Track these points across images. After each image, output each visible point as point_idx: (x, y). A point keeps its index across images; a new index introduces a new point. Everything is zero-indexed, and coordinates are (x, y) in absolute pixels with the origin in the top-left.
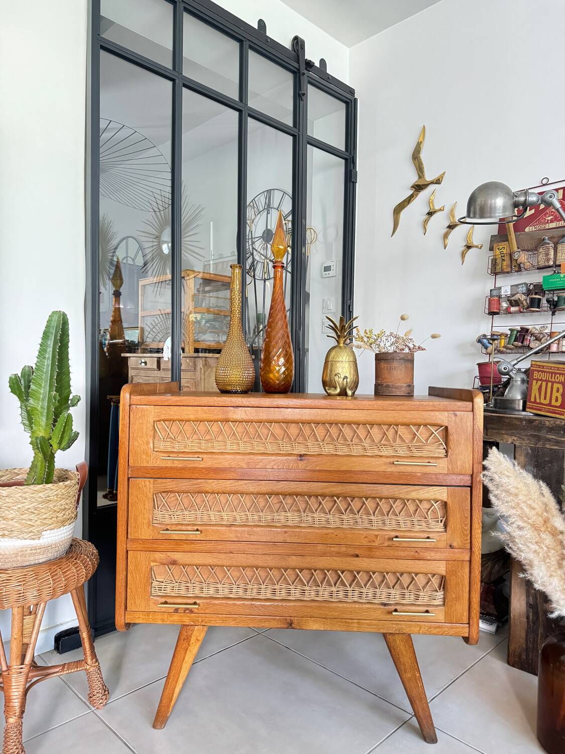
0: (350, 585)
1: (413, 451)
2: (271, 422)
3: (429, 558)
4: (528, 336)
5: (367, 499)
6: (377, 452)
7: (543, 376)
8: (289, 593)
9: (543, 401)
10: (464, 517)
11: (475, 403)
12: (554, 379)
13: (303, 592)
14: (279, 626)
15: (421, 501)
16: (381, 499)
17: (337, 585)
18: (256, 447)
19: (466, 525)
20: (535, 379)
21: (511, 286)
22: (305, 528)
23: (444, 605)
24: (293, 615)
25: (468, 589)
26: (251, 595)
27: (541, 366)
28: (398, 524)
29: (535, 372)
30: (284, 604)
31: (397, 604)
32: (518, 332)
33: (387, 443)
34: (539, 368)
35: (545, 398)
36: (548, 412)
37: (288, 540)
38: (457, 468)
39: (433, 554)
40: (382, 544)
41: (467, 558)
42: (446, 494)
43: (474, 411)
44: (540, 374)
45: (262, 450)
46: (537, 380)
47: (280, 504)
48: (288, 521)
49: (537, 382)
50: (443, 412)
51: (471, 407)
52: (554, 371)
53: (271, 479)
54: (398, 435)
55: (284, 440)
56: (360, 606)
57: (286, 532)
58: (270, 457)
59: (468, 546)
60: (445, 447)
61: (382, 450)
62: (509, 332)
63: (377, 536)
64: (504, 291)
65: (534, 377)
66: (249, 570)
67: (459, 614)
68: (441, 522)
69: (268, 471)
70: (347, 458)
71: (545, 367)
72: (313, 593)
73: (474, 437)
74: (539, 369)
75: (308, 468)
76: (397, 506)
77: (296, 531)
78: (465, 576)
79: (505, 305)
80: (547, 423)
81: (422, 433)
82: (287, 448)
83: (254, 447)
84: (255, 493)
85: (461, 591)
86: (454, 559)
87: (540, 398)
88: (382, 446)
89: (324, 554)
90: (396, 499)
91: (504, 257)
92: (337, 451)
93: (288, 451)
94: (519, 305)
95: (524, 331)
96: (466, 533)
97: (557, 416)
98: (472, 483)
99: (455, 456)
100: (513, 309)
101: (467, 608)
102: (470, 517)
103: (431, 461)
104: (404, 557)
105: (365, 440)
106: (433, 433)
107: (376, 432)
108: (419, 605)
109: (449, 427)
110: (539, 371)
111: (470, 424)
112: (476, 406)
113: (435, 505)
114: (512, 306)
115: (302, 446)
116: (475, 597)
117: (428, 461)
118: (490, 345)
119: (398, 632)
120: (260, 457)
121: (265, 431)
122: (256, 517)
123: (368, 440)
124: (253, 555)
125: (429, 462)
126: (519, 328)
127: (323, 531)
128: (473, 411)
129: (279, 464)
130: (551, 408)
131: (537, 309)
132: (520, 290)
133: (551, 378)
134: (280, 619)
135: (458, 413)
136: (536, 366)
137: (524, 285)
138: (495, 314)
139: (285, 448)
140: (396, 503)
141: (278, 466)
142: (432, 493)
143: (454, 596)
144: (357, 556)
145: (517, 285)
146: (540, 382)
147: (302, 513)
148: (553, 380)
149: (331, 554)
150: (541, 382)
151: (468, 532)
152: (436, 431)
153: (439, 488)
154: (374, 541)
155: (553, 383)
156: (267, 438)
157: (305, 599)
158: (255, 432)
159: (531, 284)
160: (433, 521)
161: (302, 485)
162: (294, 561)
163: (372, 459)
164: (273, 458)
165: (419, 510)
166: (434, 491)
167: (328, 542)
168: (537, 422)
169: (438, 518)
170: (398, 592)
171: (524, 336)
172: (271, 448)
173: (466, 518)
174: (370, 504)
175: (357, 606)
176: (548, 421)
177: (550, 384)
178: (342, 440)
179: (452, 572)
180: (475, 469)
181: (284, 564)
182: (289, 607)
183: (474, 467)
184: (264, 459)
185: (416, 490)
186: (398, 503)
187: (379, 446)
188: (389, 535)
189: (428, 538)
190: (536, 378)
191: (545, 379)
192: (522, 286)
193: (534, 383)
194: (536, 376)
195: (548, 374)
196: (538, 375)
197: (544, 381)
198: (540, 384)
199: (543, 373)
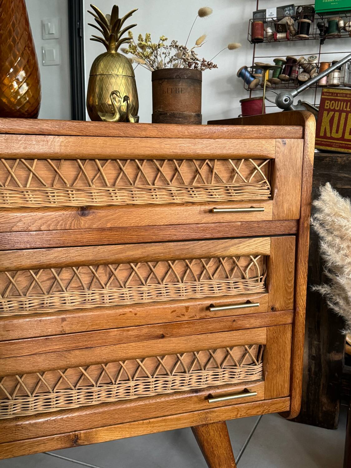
0: (153, 376)
1: (232, 194)
2: (31, 158)
3: (248, 326)
5: (173, 261)
6: (187, 199)
7: (337, 106)
8: (69, 401)
9: (334, 135)
10: (287, 272)
11: (306, 128)
12: (350, 108)
13: (89, 395)
14: (59, 446)
15: (238, 257)
16: (191, 259)
17: (135, 378)
18: (8, 198)
19: (289, 281)
20: (326, 110)
21: (278, 8)
22: (91, 309)
23: (263, 379)
24: (78, 428)
25: (289, 357)
26: (13, 414)
27: (335, 93)
28: (211, 288)
29: (327, 101)
30: (65, 416)
31: (210, 388)
33: (199, 185)
34: (332, 96)
35: (337, 132)
36: (340, 147)
37: (67, 329)
38: (283, 212)
39: (252, 321)
40: (193, 317)
41: (290, 320)
42: (269, 246)
43: (306, 137)
44: (333, 104)
45: (20, 202)
46: (329, 110)
47: (52, 281)
48: (65, 303)
49: (328, 114)
50: (270, 140)
51: (301, 133)
52: (349, 99)
53: (37, 246)
54: (214, 173)
55: (55, 187)
56: (167, 399)
57: (63, 320)
58: (35, 214)
59: (291, 306)
60: (269, 186)
61: (193, 195)
62: (273, 64)
63: (187, 308)
64: (270, 14)
65: (326, 107)
66: (8, 379)
67: (280, 387)
68: (261, 281)
69: (31, 235)
70: (150, 209)
71: (339, 95)
72: (104, 394)
73: (304, 171)
75: (94, 226)
76: (211, 266)
77: (79, 317)
78: (287, 342)
79: (269, 31)
80: (339, 160)
81: (242, 169)
82: (60, 199)
83: (5, 198)
84: (13, 269)
85: (282, 360)
86: (275, 324)
87: (331, 133)
88: (194, 190)
89: (119, 342)
90: (208, 258)
92: (135, 199)
93: (62, 202)
94: (286, 32)
95: (291, 62)
96: (289, 291)
97: (350, 151)
98: (298, 230)
99: (281, 198)
100: (279, 36)
101: (288, 378)
102: (294, 272)
103: (254, 205)
104: (220, 329)
105: (171, 181)
106: (255, 168)
107: (185, 170)
108: (235, 385)
109: (276, 160)
110: (331, 100)
111: (299, 155)
112: (307, 132)
113: (255, 260)
114: (279, 32)
115: (83, 194)
116: (298, 364)
117: (250, 205)
118: (252, 79)
119: (212, 422)
120: (19, 214)
121: (22, 173)
122: (15, 304)
123: (175, 183)
124: (15, 358)
125: (252, 207)
126: (284, 59)
127: (117, 311)
128: (303, 137)
129: (49, 222)
130: (343, 142)
131: (306, 36)
132: (287, 13)
133: (346, 108)
134: (60, 437)
135: (287, 141)
136: (328, 94)
137: (291, 8)
138: (258, 42)
139: (56, 198)
140: (209, 263)
141: (49, 225)
142: (254, 247)
143: (275, 367)
144: (163, 337)
145: (283, 8)
146: (331, 113)
147: (86, 290)
148: (348, 109)
149: (128, 340)
150: (334, 112)
151: (292, 289)
152: (259, 166)
153: (261, 239)
154: (183, 315)
155: (347, 113)
156: (26, 184)
157: (94, 403)
158: (5, 176)
159: (299, 7)
160: (252, 281)
161: (85, 251)
162: (77, 357)
163: (182, 208)
164: (39, 214)
165: (236, 268)
166: (256, 244)
167: (124, 325)
168: (327, 159)
169: (257, 277)
170: (211, 373)
171: (291, 67)
172: (34, 199)
173: (290, 272)
174: (177, 268)
175: (163, 399)
176: (341, 157)
177: (344, 115)
178: (140, 183)
179: (272, 339)
180: (302, 212)
181: (62, 363)
182: (72, 418)
183: (302, 209)
184: (25, 217)
185: (236, 244)
186: (211, 263)
187: (189, 189)
188: (202, 304)
189: (248, 302)
190: (328, 108)
191: (338, 108)
192: (289, 8)
193: (324, 115)
194: (327, 106)
195: (342, 103)
196: (330, 105)
197: (337, 111)
198: (331, 116)
199: (337, 102)
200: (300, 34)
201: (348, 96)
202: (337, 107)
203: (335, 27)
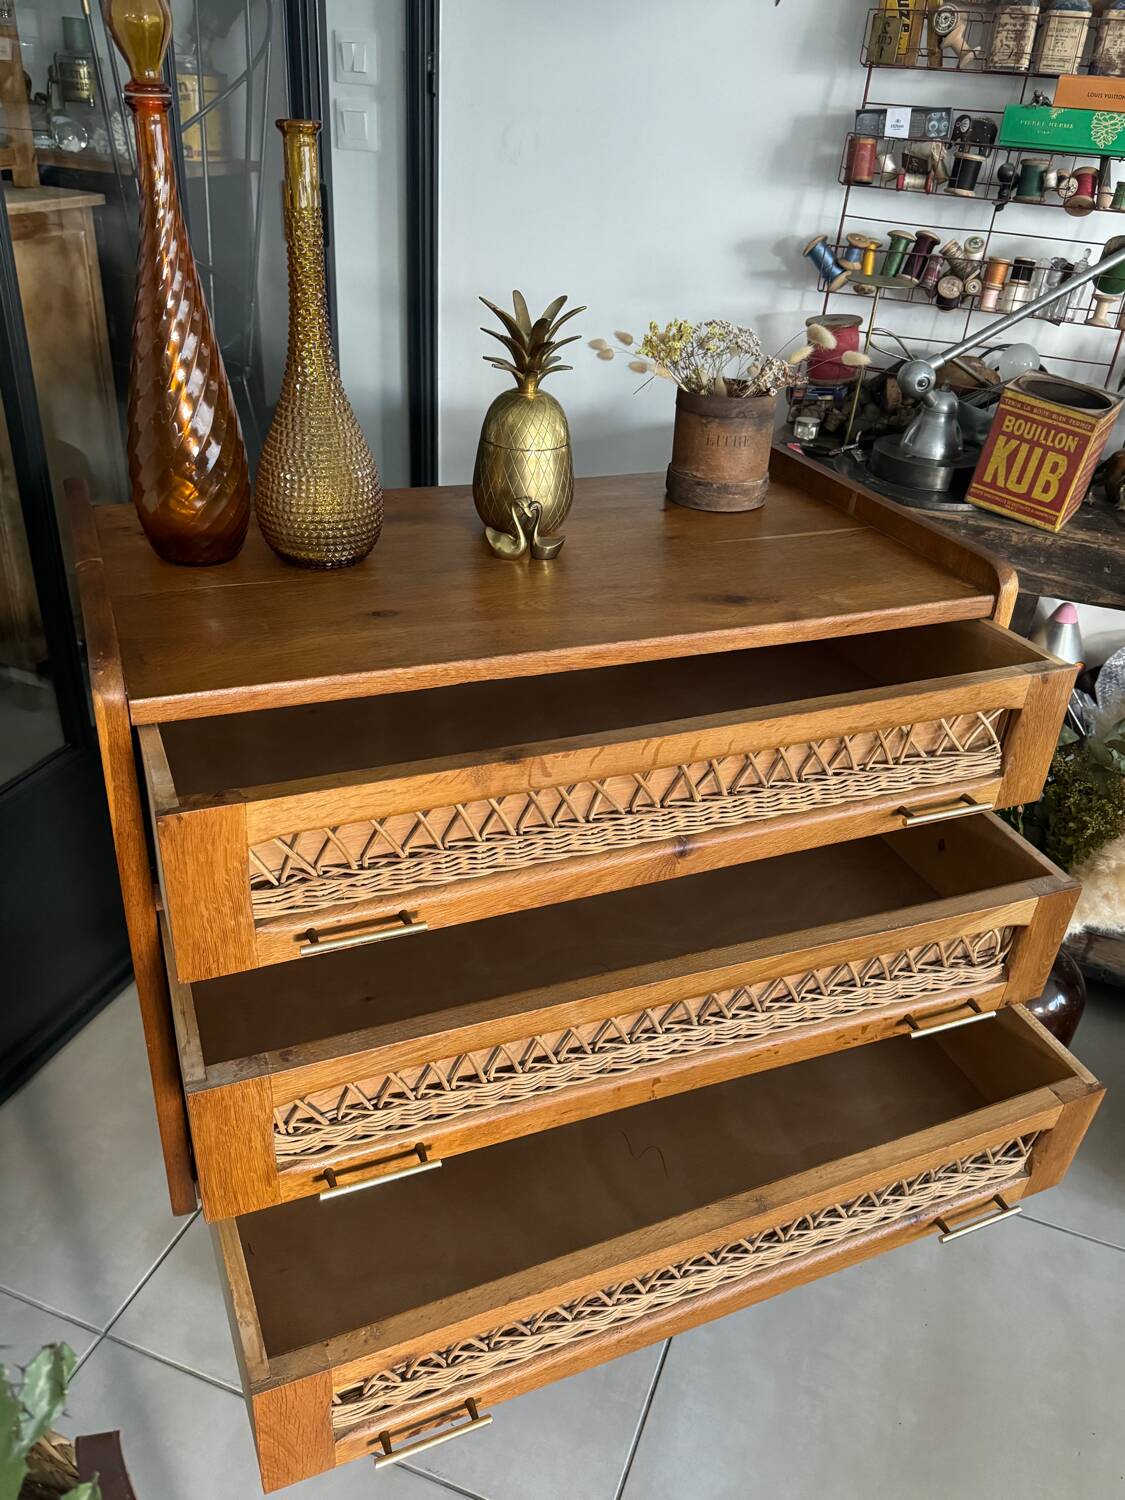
4: (934, 260)
7: (1028, 431)
9: (1012, 486)
12: (1053, 441)
20: (1004, 433)
21: (914, 109)
27: (1028, 405)
29: (1008, 417)
34: (1021, 409)
35: (1019, 481)
36: (1019, 511)
44: (1020, 425)
46: (1010, 436)
49: (1007, 442)
52: (1055, 423)
62: (887, 240)
64: (894, 121)
65: (1004, 429)
71: (1035, 410)
74: (1021, 412)
79: (889, 165)
80: (1015, 538)
87: (1006, 479)
91: (907, 16)
94: (926, 173)
95: (926, 245)
97: (1038, 523)
100: (909, 180)
110: (1018, 417)
114: (909, 172)
126: (912, 232)
130: (1028, 504)
131: (968, 193)
132: (934, 126)
133: (1046, 439)
136: (1013, 403)
137: (944, 113)
138: (857, 185)
145: (927, 111)
146: (1014, 443)
148: (1049, 443)
150: (1018, 442)
155: (1046, 449)
159: (964, 115)
168: (992, 533)
171: (926, 259)
176: (1018, 533)
177: (1038, 452)
190: (1009, 430)
191: (1030, 437)
192: (938, 114)
193: (999, 442)
194: (1008, 427)
195: (1040, 428)
196: (1014, 425)
197: (1027, 441)
198: (1014, 447)
199: (1029, 424)
200: (958, 187)
201: (1054, 416)
202: (1028, 433)
203: (1035, 184)
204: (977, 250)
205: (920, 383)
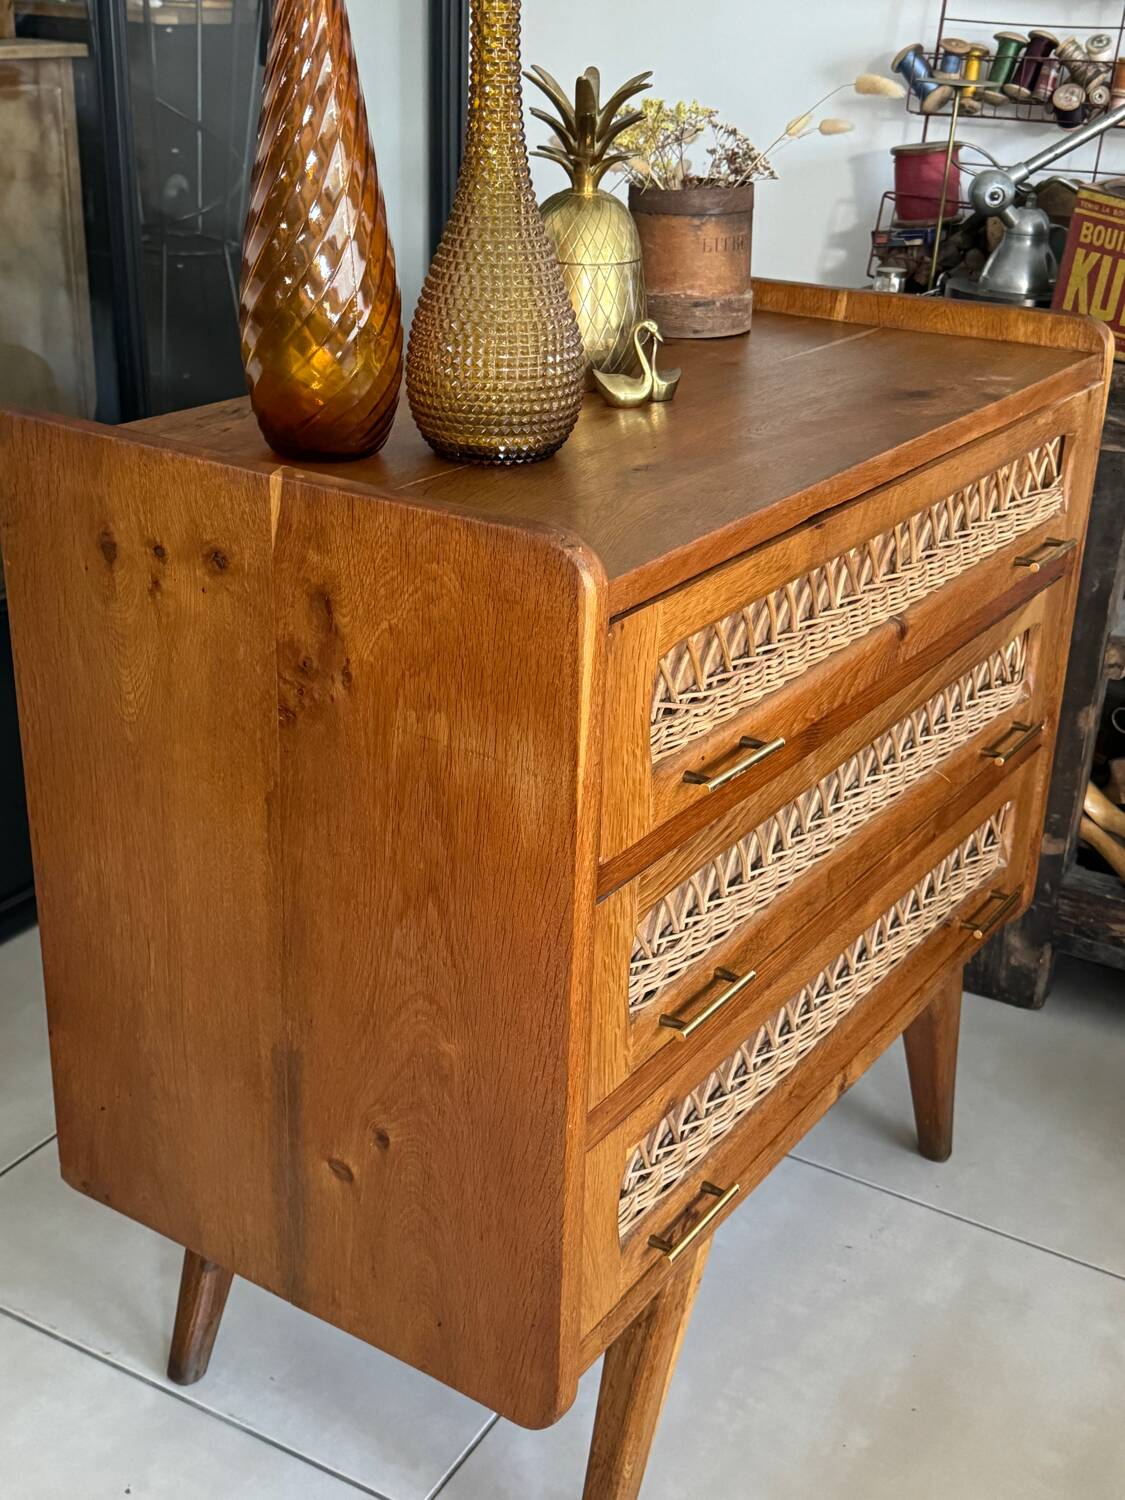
4: (1051, 67)
7: (1109, 239)
9: (1097, 312)
20: (1083, 245)
27: (1107, 206)
29: (1086, 224)
32: (1020, 45)
34: (1099, 212)
35: (1104, 305)
44: (1100, 232)
46: (1090, 248)
49: (1086, 256)
62: (994, 45)
65: (1082, 239)
71: (1115, 212)
74: (1100, 216)
87: (1089, 304)
95: (1041, 48)
110: (1097, 222)
118: (932, 85)
126: (1024, 34)
136: (1090, 206)
146: (1095, 256)
150: (1099, 255)
171: (1039, 65)
177: (1122, 265)
190: (1088, 241)
191: (1112, 246)
193: (1077, 257)
194: (1086, 236)
195: (1122, 233)
196: (1092, 234)
197: (1109, 253)
198: (1094, 262)
199: (1110, 230)
202: (1110, 242)
204: (1101, 49)
205: (993, 197)
